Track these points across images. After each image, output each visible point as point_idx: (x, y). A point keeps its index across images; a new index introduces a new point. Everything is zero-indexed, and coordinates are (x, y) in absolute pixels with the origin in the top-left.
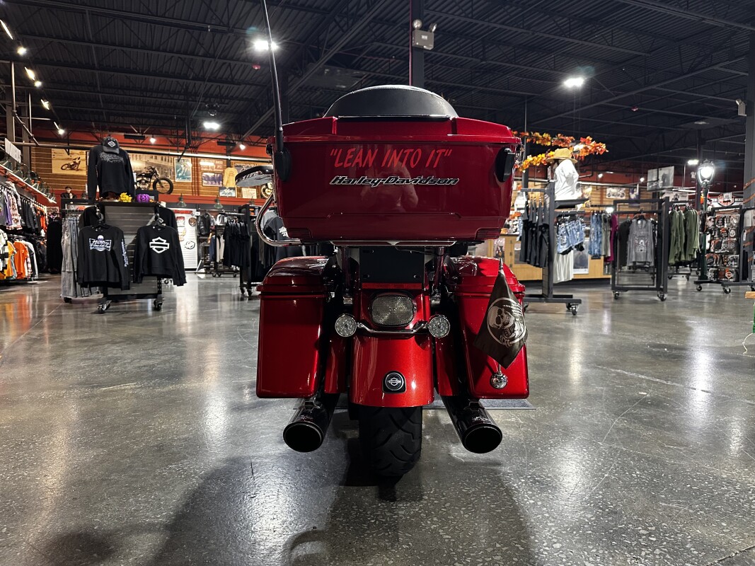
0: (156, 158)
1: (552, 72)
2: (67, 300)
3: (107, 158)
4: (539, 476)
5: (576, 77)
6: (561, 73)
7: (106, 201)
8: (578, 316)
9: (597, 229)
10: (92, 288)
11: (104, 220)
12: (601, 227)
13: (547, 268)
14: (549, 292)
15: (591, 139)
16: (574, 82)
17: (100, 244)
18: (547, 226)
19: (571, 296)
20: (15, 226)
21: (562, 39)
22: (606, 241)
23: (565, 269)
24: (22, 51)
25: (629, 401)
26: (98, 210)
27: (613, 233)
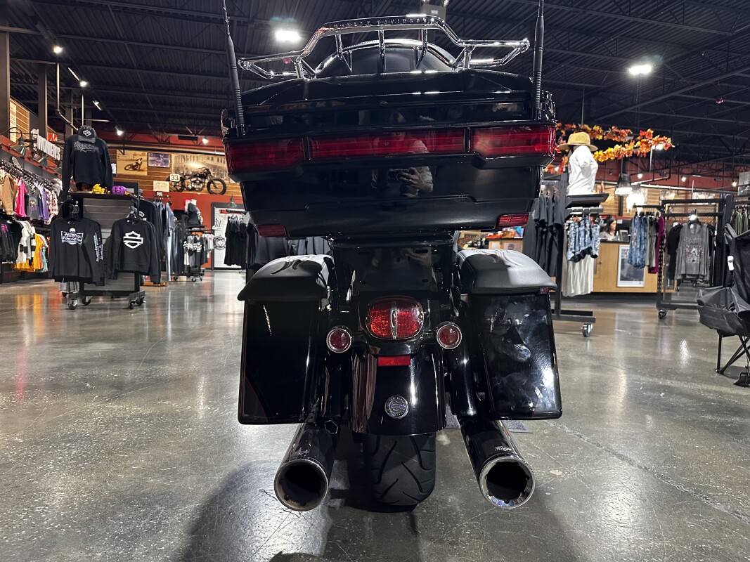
0: (212, 159)
1: (613, 59)
3: (79, 146)
6: (624, 60)
9: (641, 235)
12: (645, 231)
14: (559, 306)
15: (652, 132)
16: (641, 69)
17: (72, 237)
21: (626, 18)
22: (651, 249)
23: (583, 280)
27: (659, 239)
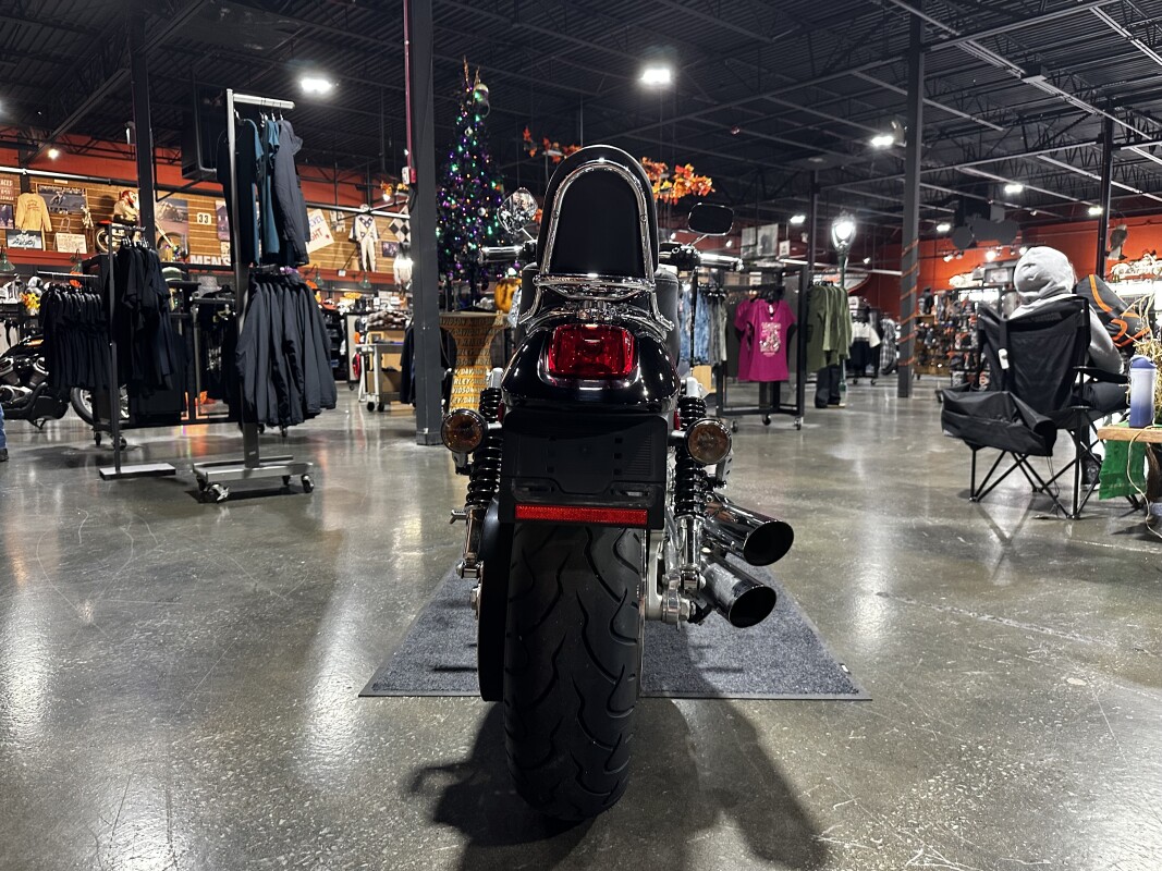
1: (626, 56)
5: (659, 67)
6: (638, 58)
15: (692, 169)
16: (657, 76)
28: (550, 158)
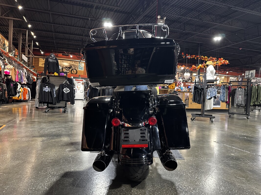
0: (72, 62)
1: (210, 35)
2: (37, 108)
3: (50, 60)
4: (181, 186)
5: (218, 37)
6: (213, 35)
7: (50, 75)
8: (214, 123)
9: (223, 91)
10: (44, 104)
11: (49, 81)
12: (225, 90)
13: (202, 104)
14: (203, 113)
15: (223, 59)
16: (217, 39)
17: (47, 89)
18: (203, 89)
19: (212, 115)
20: (24, 83)
21: (213, 23)
22: (227, 96)
23: (210, 105)
24: (30, 26)
25: (226, 157)
26: (47, 78)
27: (229, 93)
28: (188, 58)
